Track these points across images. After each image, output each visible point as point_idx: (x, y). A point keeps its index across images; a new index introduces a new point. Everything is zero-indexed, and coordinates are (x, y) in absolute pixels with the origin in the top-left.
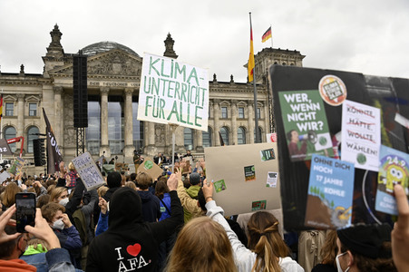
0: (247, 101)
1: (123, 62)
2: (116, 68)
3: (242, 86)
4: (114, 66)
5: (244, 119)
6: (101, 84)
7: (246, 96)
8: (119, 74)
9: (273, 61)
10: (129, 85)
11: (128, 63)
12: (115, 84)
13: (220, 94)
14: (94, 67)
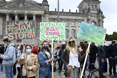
0: (75, 19)
1: (23, 3)
2: (21, 5)
3: (74, 14)
4: (20, 5)
5: (74, 27)
6: (15, 12)
7: (75, 17)
8: (22, 8)
9: (87, 4)
10: (26, 12)
11: (26, 3)
12: (20, 12)
13: (65, 17)
14: (12, 5)
